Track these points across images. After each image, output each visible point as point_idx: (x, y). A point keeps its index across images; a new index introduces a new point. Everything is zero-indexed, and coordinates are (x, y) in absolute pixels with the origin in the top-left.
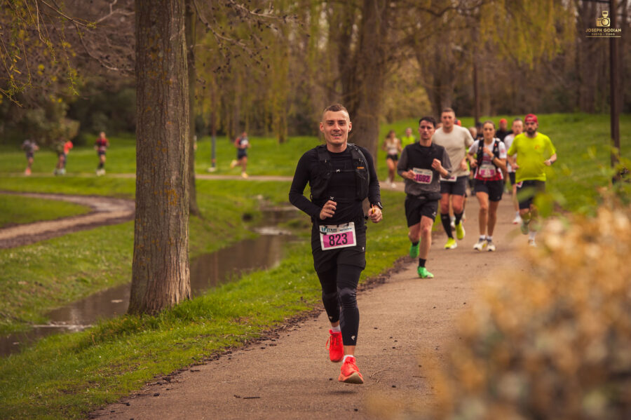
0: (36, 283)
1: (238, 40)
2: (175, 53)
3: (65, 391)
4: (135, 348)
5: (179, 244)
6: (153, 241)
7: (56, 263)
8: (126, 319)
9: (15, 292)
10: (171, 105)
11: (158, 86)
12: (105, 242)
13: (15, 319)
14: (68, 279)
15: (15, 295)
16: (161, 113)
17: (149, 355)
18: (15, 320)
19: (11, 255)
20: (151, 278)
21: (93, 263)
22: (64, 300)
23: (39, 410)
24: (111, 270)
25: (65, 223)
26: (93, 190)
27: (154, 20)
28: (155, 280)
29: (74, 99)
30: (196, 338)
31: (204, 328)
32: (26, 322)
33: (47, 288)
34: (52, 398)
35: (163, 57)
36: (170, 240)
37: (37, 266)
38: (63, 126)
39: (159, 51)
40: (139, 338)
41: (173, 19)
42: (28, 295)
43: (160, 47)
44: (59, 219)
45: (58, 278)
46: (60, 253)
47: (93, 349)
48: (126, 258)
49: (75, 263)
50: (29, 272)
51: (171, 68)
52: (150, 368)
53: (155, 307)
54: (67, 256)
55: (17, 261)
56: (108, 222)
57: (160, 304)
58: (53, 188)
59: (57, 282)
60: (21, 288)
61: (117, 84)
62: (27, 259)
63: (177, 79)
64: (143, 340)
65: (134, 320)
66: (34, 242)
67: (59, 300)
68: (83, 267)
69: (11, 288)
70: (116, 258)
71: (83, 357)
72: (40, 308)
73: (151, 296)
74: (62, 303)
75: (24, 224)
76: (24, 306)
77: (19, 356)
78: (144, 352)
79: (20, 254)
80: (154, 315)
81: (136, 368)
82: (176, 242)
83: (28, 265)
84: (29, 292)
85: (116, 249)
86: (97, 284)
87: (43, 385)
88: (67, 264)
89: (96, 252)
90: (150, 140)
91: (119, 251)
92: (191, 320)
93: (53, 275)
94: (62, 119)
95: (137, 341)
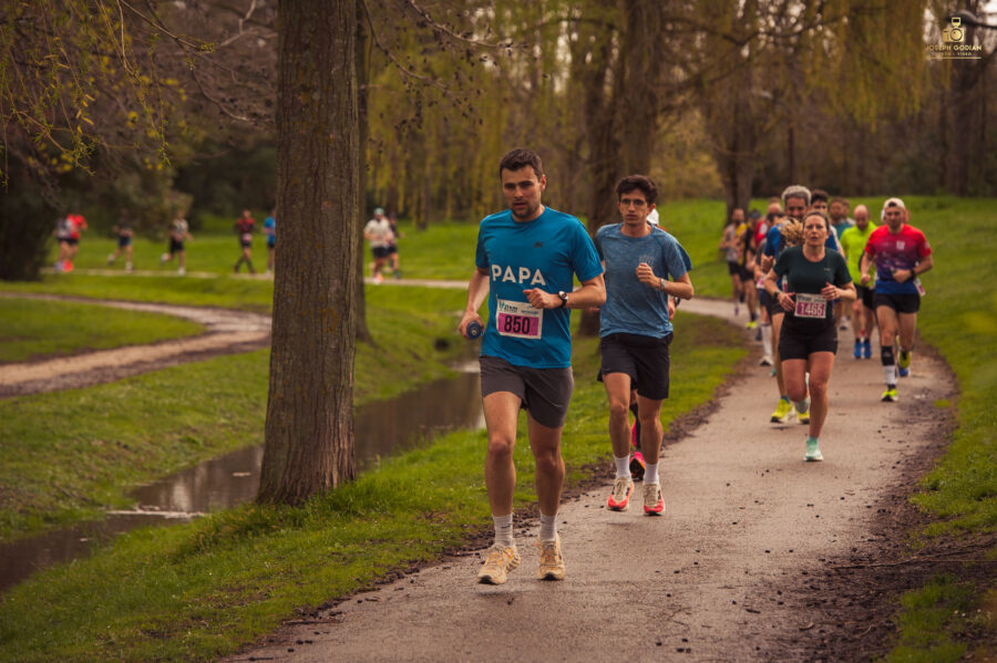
0: (118, 444)
1: (435, 77)
2: (339, 94)
3: (153, 634)
4: (266, 559)
5: (338, 395)
6: (299, 389)
7: (150, 412)
8: (253, 510)
9: (85, 456)
10: (331, 176)
11: (311, 144)
12: (225, 381)
13: (84, 499)
14: (168, 437)
15: (86, 462)
16: (315, 187)
17: (289, 572)
18: (85, 502)
19: (83, 400)
20: (294, 445)
21: (207, 413)
22: (160, 471)
24: (233, 426)
25: (168, 349)
26: (210, 298)
27: (307, 41)
28: (300, 451)
30: (363, 545)
31: (375, 528)
33: (136, 452)
34: (132, 645)
35: (320, 100)
36: (325, 388)
37: (121, 417)
38: (167, 203)
39: (315, 90)
40: (271, 541)
41: (337, 41)
42: (105, 462)
43: (315, 84)
44: (157, 342)
45: (152, 436)
46: (157, 398)
47: (199, 559)
48: (257, 406)
49: (178, 413)
50: (108, 426)
51: (332, 117)
52: (289, 595)
53: (299, 492)
54: (167, 401)
55: (91, 409)
56: (230, 350)
57: (307, 487)
58: (152, 294)
59: (151, 443)
60: (95, 452)
61: (251, 139)
62: (109, 404)
63: (342, 134)
64: (280, 547)
65: (266, 513)
66: (118, 378)
67: (153, 470)
68: (190, 419)
69: (80, 451)
70: (242, 405)
71: (186, 570)
72: (124, 483)
73: (293, 475)
74: (156, 475)
76: (98, 481)
77: (86, 563)
78: (280, 567)
79: (95, 397)
80: (297, 505)
81: (268, 596)
82: (335, 391)
83: (107, 415)
84: (106, 458)
85: (242, 392)
86: (212, 446)
87: (118, 621)
88: (166, 414)
89: (212, 396)
90: (298, 229)
91: (247, 396)
92: (355, 513)
93: (144, 431)
94: (167, 192)
95: (270, 548)
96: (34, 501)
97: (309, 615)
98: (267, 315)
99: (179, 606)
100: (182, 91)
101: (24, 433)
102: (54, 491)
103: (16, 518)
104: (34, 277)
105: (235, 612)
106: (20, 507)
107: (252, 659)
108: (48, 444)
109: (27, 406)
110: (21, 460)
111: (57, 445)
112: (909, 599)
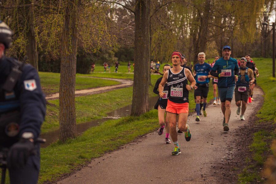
0: (105, 104)
2: (146, 38)
3: (112, 140)
4: (132, 126)
6: (138, 94)
7: (110, 99)
8: (130, 117)
9: (98, 107)
10: (145, 53)
11: (141, 47)
12: (124, 93)
14: (114, 103)
16: (142, 55)
17: (137, 129)
18: (99, 115)
19: (98, 96)
20: (138, 105)
21: (121, 99)
23: (104, 146)
24: (126, 101)
25: (113, 87)
26: (121, 77)
27: (140, 28)
29: (117, 51)
30: (151, 124)
31: (153, 120)
32: (101, 116)
33: (108, 106)
34: (108, 142)
35: (143, 39)
36: (143, 94)
37: (105, 100)
38: (113, 59)
40: (133, 123)
41: (146, 28)
42: (102, 108)
43: (142, 36)
44: (111, 86)
46: (112, 96)
47: (120, 126)
48: (130, 97)
49: (116, 99)
50: (103, 101)
51: (145, 42)
52: (137, 133)
53: (138, 114)
54: (114, 96)
55: (99, 98)
56: (125, 87)
57: (140, 113)
58: (110, 76)
59: (111, 104)
60: (100, 106)
61: (129, 47)
62: (103, 97)
63: (147, 45)
64: (135, 124)
65: (132, 117)
66: (104, 92)
67: (111, 110)
68: (118, 100)
69: (97, 106)
71: (117, 128)
72: (106, 112)
73: (137, 110)
75: (101, 87)
76: (101, 111)
77: (99, 127)
78: (135, 128)
79: (100, 96)
80: (138, 116)
81: (133, 133)
82: (145, 94)
83: (102, 99)
84: (102, 107)
85: (127, 95)
86: (122, 105)
87: (105, 137)
88: (113, 99)
89: (122, 96)
90: (138, 64)
91: (128, 96)
92: (149, 118)
93: (109, 102)
94: (113, 57)
95: (133, 124)
96: (89, 115)
97: (141, 137)
98: (132, 80)
99: (116, 135)
100: (116, 38)
101: (87, 102)
102: (93, 113)
103: (86, 118)
104: (89, 73)
105: (127, 136)
106: (86, 116)
107: (130, 145)
108: (92, 104)
109: (87, 97)
110: (86, 107)
111: (93, 105)
112: (255, 134)
